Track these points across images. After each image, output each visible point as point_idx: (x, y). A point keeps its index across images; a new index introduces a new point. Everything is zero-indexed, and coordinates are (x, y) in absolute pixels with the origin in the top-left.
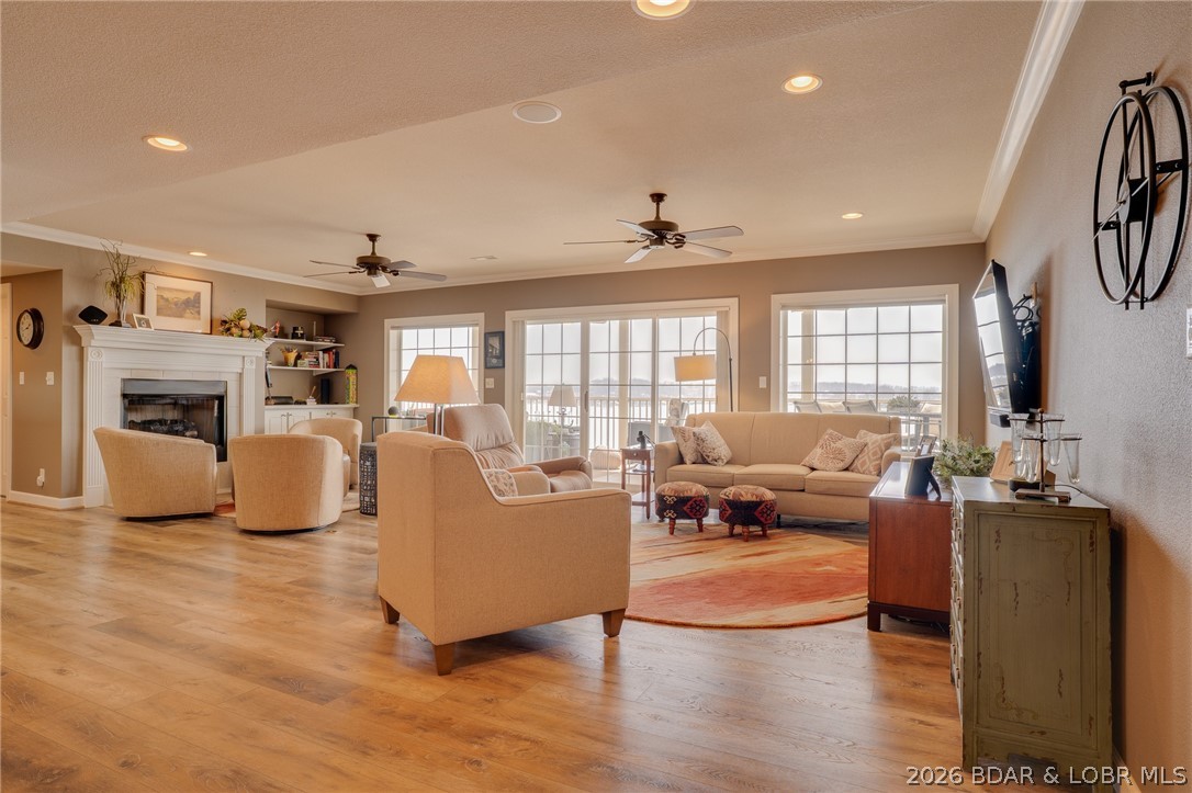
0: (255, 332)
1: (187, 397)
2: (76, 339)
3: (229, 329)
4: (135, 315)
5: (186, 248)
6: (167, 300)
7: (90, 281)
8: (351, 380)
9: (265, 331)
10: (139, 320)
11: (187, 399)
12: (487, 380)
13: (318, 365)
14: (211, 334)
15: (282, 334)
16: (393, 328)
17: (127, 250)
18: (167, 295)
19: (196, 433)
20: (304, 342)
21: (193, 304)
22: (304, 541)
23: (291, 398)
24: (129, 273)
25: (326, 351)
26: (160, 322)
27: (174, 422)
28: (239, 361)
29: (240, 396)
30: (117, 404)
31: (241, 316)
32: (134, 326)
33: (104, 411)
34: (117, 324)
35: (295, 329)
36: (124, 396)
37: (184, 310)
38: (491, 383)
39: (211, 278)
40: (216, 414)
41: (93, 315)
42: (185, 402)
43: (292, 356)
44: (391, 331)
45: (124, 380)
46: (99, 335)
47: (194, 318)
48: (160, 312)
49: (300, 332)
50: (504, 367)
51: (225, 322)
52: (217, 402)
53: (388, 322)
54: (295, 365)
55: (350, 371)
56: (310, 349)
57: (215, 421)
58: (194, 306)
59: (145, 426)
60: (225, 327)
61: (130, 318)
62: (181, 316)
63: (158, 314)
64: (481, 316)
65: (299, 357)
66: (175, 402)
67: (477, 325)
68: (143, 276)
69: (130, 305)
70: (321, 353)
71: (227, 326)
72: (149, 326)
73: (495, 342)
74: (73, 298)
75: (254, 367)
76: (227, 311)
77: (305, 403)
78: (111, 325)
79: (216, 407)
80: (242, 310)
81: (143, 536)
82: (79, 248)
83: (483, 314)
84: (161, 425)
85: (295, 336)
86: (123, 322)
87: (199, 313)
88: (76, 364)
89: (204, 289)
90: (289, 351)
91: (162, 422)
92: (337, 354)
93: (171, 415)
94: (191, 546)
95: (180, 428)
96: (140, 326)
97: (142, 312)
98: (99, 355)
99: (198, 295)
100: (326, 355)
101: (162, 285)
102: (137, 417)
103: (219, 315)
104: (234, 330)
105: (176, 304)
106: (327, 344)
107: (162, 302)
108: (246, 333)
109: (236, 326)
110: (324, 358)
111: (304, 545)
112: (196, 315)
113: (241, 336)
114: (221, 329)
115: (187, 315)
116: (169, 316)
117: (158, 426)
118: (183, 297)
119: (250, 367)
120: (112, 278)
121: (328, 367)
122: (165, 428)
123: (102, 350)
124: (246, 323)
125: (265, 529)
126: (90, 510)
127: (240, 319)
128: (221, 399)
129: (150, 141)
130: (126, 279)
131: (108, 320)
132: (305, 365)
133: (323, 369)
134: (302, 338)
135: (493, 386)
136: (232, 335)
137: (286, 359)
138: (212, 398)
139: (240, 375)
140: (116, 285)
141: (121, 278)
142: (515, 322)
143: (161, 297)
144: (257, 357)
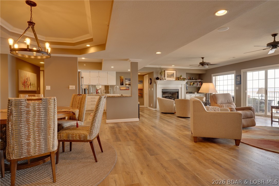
0: (184, 79)
1: (172, 92)
2: (156, 83)
3: (179, 79)
4: (164, 78)
5: (171, 65)
7: (157, 73)
9: (185, 79)
10: (164, 79)
13: (198, 85)
14: (176, 80)
15: (190, 79)
16: (214, 76)
17: (162, 67)
18: (168, 74)
20: (195, 80)
21: (173, 75)
22: (187, 119)
23: (192, 92)
24: (162, 71)
25: (199, 82)
26: (167, 79)
27: (170, 97)
28: (181, 85)
29: (181, 92)
30: (161, 93)
33: (159, 95)
34: (161, 80)
36: (162, 92)
38: (237, 88)
39: (176, 70)
41: (157, 79)
43: (192, 84)
45: (162, 89)
46: (158, 82)
48: (167, 77)
50: (241, 84)
51: (178, 78)
52: (177, 93)
53: (212, 75)
54: (193, 85)
56: (196, 82)
57: (177, 96)
59: (166, 97)
60: (178, 79)
61: (163, 78)
65: (194, 84)
66: (170, 93)
67: (233, 74)
68: (165, 71)
69: (163, 76)
73: (239, 78)
74: (155, 76)
76: (179, 76)
77: (194, 93)
80: (181, 75)
81: (163, 116)
82: (156, 68)
83: (235, 71)
88: (156, 87)
90: (191, 82)
91: (168, 97)
92: (202, 83)
93: (170, 95)
94: (168, 118)
95: (171, 98)
97: (165, 77)
98: (159, 85)
99: (174, 73)
100: (199, 83)
101: (168, 72)
102: (164, 96)
105: (170, 75)
108: (182, 80)
111: (186, 120)
115: (172, 77)
116: (169, 77)
117: (167, 97)
118: (171, 74)
119: (183, 86)
120: (160, 72)
121: (200, 85)
124: (182, 78)
125: (180, 116)
126: (157, 111)
127: (181, 77)
128: (178, 92)
129: (156, 53)
130: (162, 72)
131: (160, 79)
132: (195, 85)
133: (199, 86)
134: (194, 80)
135: (238, 89)
136: (179, 80)
137: (191, 84)
138: (176, 92)
139: (181, 88)
140: (161, 73)
141: (161, 72)
142: (244, 72)
143: (167, 74)
144: (184, 84)
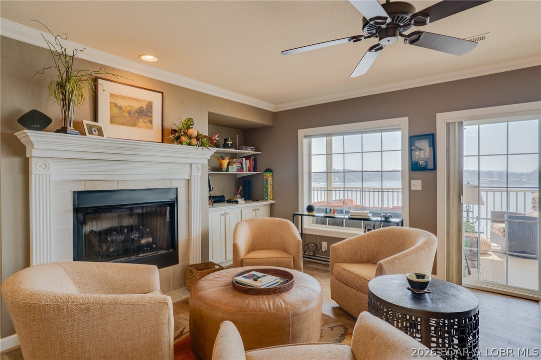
0: (201, 141)
1: (142, 205)
2: (18, 149)
3: (178, 138)
4: (85, 122)
6: (120, 108)
7: (33, 81)
8: (269, 181)
10: (90, 128)
11: (142, 208)
12: (412, 182)
13: (241, 169)
14: (162, 142)
16: (306, 136)
17: (70, 46)
18: (120, 103)
19: (150, 239)
20: (233, 150)
21: (145, 113)
23: (223, 197)
25: (248, 158)
26: (112, 131)
28: (188, 167)
29: (189, 202)
30: (70, 219)
31: (189, 124)
32: (83, 134)
33: (54, 229)
34: (63, 130)
35: (226, 140)
36: (77, 210)
37: (137, 118)
38: (417, 185)
39: (163, 89)
40: (168, 220)
41: (35, 120)
42: (139, 211)
43: (225, 162)
44: (304, 139)
45: (75, 194)
47: (147, 127)
48: (113, 121)
49: (230, 143)
50: (435, 168)
51: (175, 131)
52: (168, 208)
53: (301, 132)
54: (227, 170)
55: (269, 175)
56: (237, 156)
57: (167, 226)
58: (146, 116)
60: (173, 135)
61: (78, 123)
62: (134, 125)
63: (112, 122)
64: (404, 121)
65: (229, 163)
67: (399, 129)
68: (95, 80)
69: (80, 110)
70: (244, 159)
71: (177, 134)
72: (101, 133)
73: (423, 145)
74: (14, 100)
75: (200, 174)
76: (175, 121)
77: (237, 202)
78: (58, 131)
79: (168, 213)
80: (190, 120)
82: (21, 44)
83: (407, 118)
84: (118, 234)
85: (225, 146)
86: (70, 128)
87: (151, 122)
89: (156, 98)
90: (223, 159)
92: (255, 160)
95: (136, 235)
96: (91, 133)
97: (95, 118)
98: (45, 165)
99: (150, 105)
100: (248, 161)
101: (115, 92)
103: (169, 125)
104: (183, 138)
105: (129, 112)
106: (249, 151)
107: (116, 111)
108: (194, 141)
109: (186, 134)
110: (246, 164)
112: (149, 125)
113: (190, 144)
114: (171, 137)
115: (140, 123)
116: (123, 124)
117: (115, 237)
118: (136, 106)
119: (197, 174)
120: (57, 79)
121: (249, 171)
122: (122, 238)
123: (50, 161)
124: (193, 132)
127: (188, 128)
128: (173, 205)
131: (52, 126)
133: (246, 173)
134: (231, 147)
135: (420, 188)
136: (181, 143)
137: (221, 165)
138: (163, 205)
139: (189, 181)
140: (61, 86)
141: (68, 78)
142: (448, 124)
143: (114, 105)
144: (203, 165)
